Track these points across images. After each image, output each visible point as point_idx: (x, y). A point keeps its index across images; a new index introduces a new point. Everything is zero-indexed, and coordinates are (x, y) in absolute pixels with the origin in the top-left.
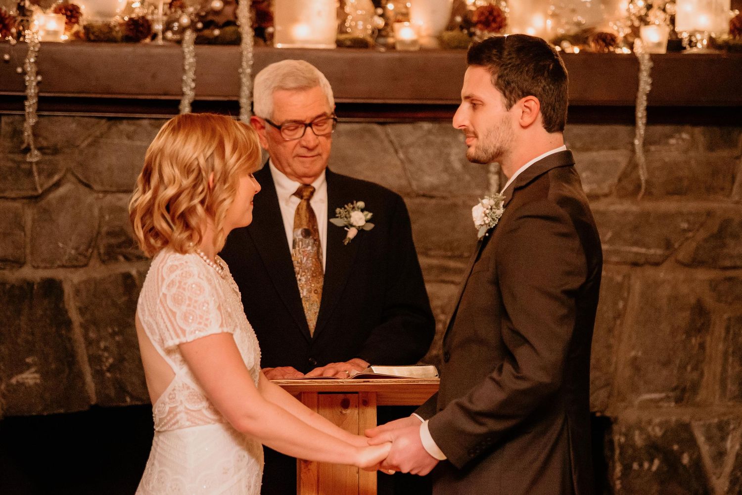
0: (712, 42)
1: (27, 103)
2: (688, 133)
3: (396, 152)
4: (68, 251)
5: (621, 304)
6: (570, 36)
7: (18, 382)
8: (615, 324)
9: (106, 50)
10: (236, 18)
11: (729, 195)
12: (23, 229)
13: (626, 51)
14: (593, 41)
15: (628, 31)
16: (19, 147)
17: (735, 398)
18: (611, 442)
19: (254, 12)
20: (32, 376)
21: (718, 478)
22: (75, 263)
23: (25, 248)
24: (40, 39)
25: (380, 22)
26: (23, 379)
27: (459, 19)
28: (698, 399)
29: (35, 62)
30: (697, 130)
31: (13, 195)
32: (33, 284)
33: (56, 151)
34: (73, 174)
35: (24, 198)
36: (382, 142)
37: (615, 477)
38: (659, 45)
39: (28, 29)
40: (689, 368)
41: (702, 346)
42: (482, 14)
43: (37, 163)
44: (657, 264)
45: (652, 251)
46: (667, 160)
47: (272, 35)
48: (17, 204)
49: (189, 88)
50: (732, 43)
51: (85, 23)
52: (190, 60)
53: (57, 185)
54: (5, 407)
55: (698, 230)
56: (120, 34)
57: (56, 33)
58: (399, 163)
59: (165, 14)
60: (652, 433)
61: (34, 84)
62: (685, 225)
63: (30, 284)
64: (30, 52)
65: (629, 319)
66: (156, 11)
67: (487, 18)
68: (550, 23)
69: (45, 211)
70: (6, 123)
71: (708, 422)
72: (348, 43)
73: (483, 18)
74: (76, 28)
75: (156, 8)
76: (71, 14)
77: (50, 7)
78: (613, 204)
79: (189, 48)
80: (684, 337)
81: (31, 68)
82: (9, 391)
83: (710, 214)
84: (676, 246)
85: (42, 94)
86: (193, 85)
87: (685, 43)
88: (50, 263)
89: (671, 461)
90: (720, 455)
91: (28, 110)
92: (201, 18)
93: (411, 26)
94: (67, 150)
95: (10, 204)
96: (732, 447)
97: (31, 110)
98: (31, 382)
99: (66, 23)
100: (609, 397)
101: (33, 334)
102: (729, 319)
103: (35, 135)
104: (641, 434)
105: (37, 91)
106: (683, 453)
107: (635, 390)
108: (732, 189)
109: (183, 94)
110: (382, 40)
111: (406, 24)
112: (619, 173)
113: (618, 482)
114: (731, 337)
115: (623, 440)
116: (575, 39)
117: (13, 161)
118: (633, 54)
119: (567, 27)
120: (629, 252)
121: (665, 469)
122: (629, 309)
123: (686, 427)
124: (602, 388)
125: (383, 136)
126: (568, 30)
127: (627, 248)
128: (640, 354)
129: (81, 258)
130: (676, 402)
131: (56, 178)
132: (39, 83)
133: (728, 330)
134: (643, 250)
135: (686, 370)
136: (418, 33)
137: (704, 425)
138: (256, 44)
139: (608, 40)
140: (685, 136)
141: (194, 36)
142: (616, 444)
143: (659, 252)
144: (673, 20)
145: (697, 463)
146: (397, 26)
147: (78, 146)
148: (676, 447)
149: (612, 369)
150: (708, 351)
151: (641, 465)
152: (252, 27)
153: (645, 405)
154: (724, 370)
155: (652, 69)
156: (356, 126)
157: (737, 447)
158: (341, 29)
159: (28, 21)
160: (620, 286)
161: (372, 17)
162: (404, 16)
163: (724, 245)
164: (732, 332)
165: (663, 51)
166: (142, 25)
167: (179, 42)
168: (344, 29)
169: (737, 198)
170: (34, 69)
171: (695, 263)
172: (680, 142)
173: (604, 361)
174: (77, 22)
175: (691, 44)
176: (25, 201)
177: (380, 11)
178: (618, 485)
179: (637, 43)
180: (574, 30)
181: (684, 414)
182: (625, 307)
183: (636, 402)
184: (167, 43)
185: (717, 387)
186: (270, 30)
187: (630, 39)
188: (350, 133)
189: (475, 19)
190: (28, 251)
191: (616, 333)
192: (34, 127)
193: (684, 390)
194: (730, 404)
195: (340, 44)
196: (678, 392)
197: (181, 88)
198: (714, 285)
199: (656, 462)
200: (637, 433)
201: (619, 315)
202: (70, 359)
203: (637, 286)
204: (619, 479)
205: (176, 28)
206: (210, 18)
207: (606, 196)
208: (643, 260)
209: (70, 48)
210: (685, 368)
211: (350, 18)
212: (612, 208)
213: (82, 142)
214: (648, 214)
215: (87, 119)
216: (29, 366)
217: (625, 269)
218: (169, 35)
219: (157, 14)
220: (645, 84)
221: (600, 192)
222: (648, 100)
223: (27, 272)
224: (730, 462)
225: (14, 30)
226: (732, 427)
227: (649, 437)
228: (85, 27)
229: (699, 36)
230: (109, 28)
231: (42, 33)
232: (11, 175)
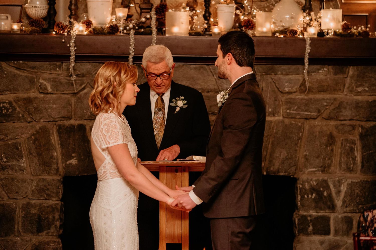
0: (335, 32)
1: (71, 58)
2: (326, 68)
3: (213, 76)
4: (88, 114)
5: (301, 134)
6: (280, 31)
7: (69, 163)
8: (298, 142)
9: (101, 37)
10: (151, 25)
11: (343, 92)
12: (71, 105)
13: (301, 36)
14: (289, 33)
15: (302, 29)
16: (68, 74)
17: (344, 170)
18: (297, 187)
19: (157, 23)
20: (74, 161)
21: (338, 201)
22: (91, 118)
23: (72, 113)
24: (76, 34)
25: (206, 26)
26: (71, 162)
27: (237, 24)
28: (330, 171)
29: (74, 42)
30: (330, 67)
31: (67, 93)
32: (75, 126)
33: (83, 76)
34: (90, 84)
35: (71, 94)
36: (207, 72)
37: (298, 201)
38: (314, 34)
39: (72, 30)
40: (327, 159)
41: (332, 150)
42: (245, 22)
43: (75, 81)
44: (315, 119)
45: (313, 114)
46: (318, 78)
47: (165, 31)
48: (69, 96)
49: (132, 52)
50: (343, 33)
51: (93, 27)
52: (132, 41)
53: (84, 89)
54: (65, 173)
55: (330, 105)
56: (106, 31)
57: (82, 31)
58: (214, 80)
59: (124, 24)
60: (312, 184)
61: (73, 50)
62: (326, 104)
63: (73, 126)
64: (72, 38)
65: (304, 140)
66: (120, 23)
67: (247, 24)
68: (272, 26)
69: (79, 98)
70: (65, 66)
71: (334, 180)
72: (193, 34)
73: (245, 24)
74: (90, 29)
75: (120, 21)
76: (88, 24)
77: (81, 21)
78: (298, 95)
79: (132, 37)
80: (325, 147)
81: (72, 45)
82: (66, 166)
83: (335, 99)
84: (322, 112)
85: (76, 54)
86: (133, 50)
87: (325, 34)
88: (81, 118)
89: (320, 194)
90: (339, 192)
91: (71, 60)
92: (138, 25)
93: (218, 28)
94: (88, 75)
95: (66, 96)
96: (344, 189)
97: (72, 60)
98: (74, 163)
99: (86, 27)
100: (295, 170)
101: (75, 145)
102: (343, 140)
103: (74, 70)
104: (308, 184)
105: (74, 53)
106: (324, 191)
107: (306, 167)
108: (344, 90)
109: (130, 54)
110: (207, 33)
111: (216, 26)
112: (299, 84)
113: (299, 202)
114: (343, 147)
115: (301, 186)
116: (281, 32)
117: (67, 80)
118: (304, 37)
119: (279, 27)
120: (304, 114)
121: (317, 197)
122: (303, 136)
123: (325, 181)
124: (293, 166)
125: (208, 70)
126: (279, 29)
127: (303, 113)
128: (308, 153)
129: (92, 116)
130: (322, 172)
131: (83, 86)
132: (75, 50)
133: (342, 144)
134: (309, 113)
135: (326, 159)
136: (220, 30)
137: (333, 181)
138: (158, 34)
139: (294, 32)
140: (325, 69)
141: (134, 32)
142: (298, 189)
143: (315, 114)
144: (320, 24)
145: (330, 195)
146: (212, 27)
147: (91, 74)
148: (321, 189)
149: (297, 159)
150: (334, 152)
151: (308, 196)
152: (156, 28)
153: (310, 173)
154: (341, 160)
155: (310, 43)
156: (197, 66)
157: (345, 189)
158: (191, 29)
159: (72, 27)
160: (300, 127)
161: (203, 24)
162: (216, 24)
163: (341, 112)
164: (343, 145)
165: (316, 36)
166: (115, 28)
167: (129, 34)
168: (193, 29)
169: (345, 93)
170: (74, 45)
171: (329, 118)
172: (324, 72)
173: (294, 156)
174: (90, 27)
175: (328, 34)
176: (72, 95)
177: (206, 22)
178: (299, 204)
179: (305, 33)
180: (281, 29)
181: (325, 177)
182: (302, 135)
183: (306, 172)
184: (124, 35)
185: (338, 166)
186: (164, 29)
187: (303, 32)
188: (195, 68)
189: (243, 24)
190: (73, 114)
191: (299, 145)
192: (74, 67)
193: (325, 167)
194: (343, 172)
195: (190, 34)
196: (322, 169)
197: (129, 51)
198: (337, 127)
199: (314, 195)
200: (306, 184)
201: (300, 138)
202: (89, 155)
203: (307, 127)
204: (299, 201)
205: (128, 29)
206: (141, 25)
207: (295, 92)
208: (309, 118)
209: (87, 37)
210: (325, 159)
211: (195, 24)
212: (297, 97)
213: (93, 72)
214: (311, 99)
215: (94, 63)
216: (73, 157)
217: (302, 121)
218: (125, 31)
219: (121, 24)
220: (308, 50)
221: (292, 91)
222: (309, 55)
223: (72, 122)
224: (342, 194)
225: (66, 30)
226: (343, 181)
227: (311, 185)
228: (93, 29)
229: (330, 31)
230: (103, 29)
231: (77, 31)
232: (66, 85)
